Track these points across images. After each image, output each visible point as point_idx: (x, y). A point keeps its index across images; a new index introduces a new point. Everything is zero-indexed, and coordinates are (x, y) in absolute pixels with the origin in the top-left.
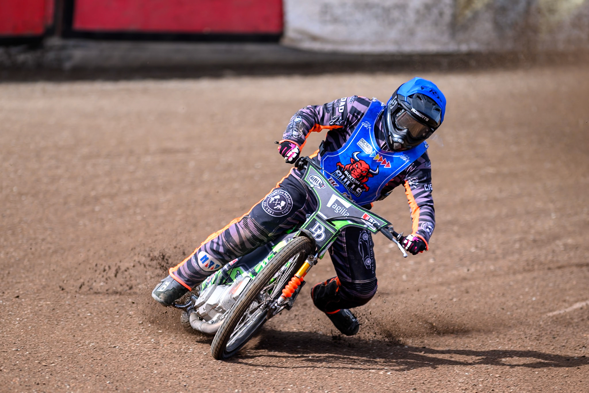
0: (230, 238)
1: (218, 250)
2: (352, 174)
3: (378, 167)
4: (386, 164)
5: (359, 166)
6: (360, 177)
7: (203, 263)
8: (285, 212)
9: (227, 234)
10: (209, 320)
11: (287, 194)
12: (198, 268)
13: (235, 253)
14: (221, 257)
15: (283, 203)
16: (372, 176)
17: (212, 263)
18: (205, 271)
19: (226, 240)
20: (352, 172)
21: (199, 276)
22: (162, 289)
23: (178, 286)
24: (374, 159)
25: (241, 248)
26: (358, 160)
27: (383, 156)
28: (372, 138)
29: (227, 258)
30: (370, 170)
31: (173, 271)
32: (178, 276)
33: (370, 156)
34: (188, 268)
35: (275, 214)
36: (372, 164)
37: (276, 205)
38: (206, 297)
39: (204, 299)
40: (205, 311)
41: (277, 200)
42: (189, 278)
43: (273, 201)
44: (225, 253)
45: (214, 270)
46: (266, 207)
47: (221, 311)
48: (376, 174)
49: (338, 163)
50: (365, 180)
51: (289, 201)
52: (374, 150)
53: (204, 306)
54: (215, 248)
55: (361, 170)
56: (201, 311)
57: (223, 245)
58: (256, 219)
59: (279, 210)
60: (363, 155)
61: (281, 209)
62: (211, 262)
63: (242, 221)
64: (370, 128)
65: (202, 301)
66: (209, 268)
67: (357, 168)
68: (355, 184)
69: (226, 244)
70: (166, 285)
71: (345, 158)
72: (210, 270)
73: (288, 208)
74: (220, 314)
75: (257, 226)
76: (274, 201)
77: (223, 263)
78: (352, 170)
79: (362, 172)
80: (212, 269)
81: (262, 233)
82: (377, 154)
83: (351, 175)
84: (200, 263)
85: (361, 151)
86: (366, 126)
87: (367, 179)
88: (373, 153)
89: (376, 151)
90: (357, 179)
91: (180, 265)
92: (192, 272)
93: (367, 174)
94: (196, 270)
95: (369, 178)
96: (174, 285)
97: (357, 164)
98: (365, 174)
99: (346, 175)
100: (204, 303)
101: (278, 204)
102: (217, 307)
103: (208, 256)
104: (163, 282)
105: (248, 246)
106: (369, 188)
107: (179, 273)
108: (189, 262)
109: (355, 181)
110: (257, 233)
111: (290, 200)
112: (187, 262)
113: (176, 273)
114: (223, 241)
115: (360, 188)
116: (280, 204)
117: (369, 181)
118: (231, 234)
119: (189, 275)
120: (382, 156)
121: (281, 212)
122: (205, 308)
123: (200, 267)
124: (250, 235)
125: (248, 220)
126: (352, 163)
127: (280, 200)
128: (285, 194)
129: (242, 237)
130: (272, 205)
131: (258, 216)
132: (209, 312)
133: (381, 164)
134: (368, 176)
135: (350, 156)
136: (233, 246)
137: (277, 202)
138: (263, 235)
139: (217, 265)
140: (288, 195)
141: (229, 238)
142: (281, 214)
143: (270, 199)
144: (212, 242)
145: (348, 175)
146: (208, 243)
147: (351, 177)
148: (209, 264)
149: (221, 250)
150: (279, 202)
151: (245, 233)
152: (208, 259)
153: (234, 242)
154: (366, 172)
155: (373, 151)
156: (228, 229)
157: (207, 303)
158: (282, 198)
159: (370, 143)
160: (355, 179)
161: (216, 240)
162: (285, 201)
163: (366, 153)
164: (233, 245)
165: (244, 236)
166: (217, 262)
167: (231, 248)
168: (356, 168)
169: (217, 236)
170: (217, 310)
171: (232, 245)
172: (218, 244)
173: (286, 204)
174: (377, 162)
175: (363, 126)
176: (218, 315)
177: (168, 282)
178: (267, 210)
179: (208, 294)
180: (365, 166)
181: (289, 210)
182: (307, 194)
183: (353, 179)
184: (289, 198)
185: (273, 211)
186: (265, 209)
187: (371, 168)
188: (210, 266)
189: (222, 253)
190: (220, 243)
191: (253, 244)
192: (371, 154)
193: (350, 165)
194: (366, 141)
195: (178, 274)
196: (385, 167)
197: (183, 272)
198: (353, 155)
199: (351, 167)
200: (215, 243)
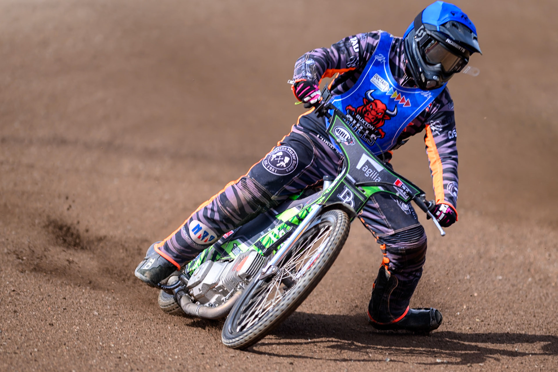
0: (227, 202)
1: (212, 217)
2: (366, 118)
3: (396, 106)
4: (405, 102)
5: (374, 107)
6: (375, 121)
7: (195, 233)
8: (290, 169)
9: (224, 198)
10: (206, 303)
11: (290, 150)
12: (189, 241)
13: (233, 219)
14: (217, 226)
15: (287, 159)
16: (389, 118)
17: (206, 234)
18: (198, 244)
19: (223, 205)
20: (366, 115)
21: (190, 251)
22: (147, 267)
23: (165, 264)
24: (391, 97)
25: (239, 213)
26: (373, 99)
27: (402, 93)
28: (387, 73)
29: (223, 228)
30: (387, 111)
31: (158, 247)
32: (165, 251)
33: (387, 94)
34: (177, 241)
35: (278, 172)
36: (389, 104)
37: (279, 162)
38: (202, 276)
39: (200, 278)
40: (201, 292)
41: (280, 157)
42: (178, 253)
43: (274, 158)
44: (221, 221)
45: (208, 242)
46: (268, 165)
47: (221, 292)
48: (393, 116)
49: (348, 106)
50: (380, 124)
51: (294, 157)
52: (390, 86)
53: (200, 286)
54: (209, 215)
55: (376, 111)
56: (196, 291)
57: (219, 211)
58: (256, 179)
59: (283, 167)
60: (378, 93)
61: (285, 166)
62: (205, 232)
63: (240, 182)
64: (384, 61)
65: (197, 280)
66: (202, 239)
67: (372, 109)
68: (369, 129)
69: (222, 209)
70: (151, 262)
71: (356, 99)
72: (202, 242)
73: (293, 165)
74: (220, 295)
75: (258, 186)
76: (276, 158)
77: (219, 234)
78: (365, 112)
79: (378, 114)
80: (206, 241)
81: (264, 194)
82: (394, 91)
83: (364, 119)
84: (192, 234)
85: (376, 89)
86: (380, 60)
87: (383, 123)
88: (390, 90)
89: (394, 88)
90: (371, 123)
91: (168, 239)
92: (182, 246)
93: (384, 116)
94: (186, 243)
95: (386, 121)
96: (161, 262)
97: (371, 105)
98: (381, 117)
99: (357, 121)
100: (199, 282)
101: (281, 161)
102: (216, 287)
103: (201, 225)
104: (147, 259)
105: (249, 210)
106: (385, 133)
107: (167, 248)
108: (178, 235)
109: (369, 126)
110: (258, 195)
111: (295, 155)
112: (176, 234)
113: (163, 249)
114: (218, 206)
115: (375, 134)
116: (283, 161)
117: (385, 125)
118: (228, 197)
119: (178, 249)
120: (400, 93)
121: (286, 170)
122: (201, 289)
123: (191, 239)
124: (250, 196)
125: (247, 181)
126: (365, 103)
127: (283, 156)
128: (288, 149)
129: (240, 199)
130: (274, 163)
131: (258, 176)
132: (206, 293)
133: (399, 103)
134: (385, 118)
135: (362, 97)
136: (230, 211)
137: (279, 159)
138: (265, 197)
139: (212, 236)
140: (292, 150)
141: (225, 202)
142: (285, 172)
143: (272, 156)
144: (206, 208)
145: (361, 119)
146: (200, 210)
147: (364, 122)
148: (202, 235)
149: (217, 217)
150: (282, 159)
151: (244, 195)
152: (201, 228)
153: (231, 206)
154: (382, 113)
155: (390, 88)
156: (224, 192)
157: (203, 282)
158: (286, 154)
159: (386, 79)
160: (369, 123)
161: (210, 206)
162: (289, 156)
163: (382, 91)
164: (231, 209)
165: (243, 198)
166: (212, 233)
167: (228, 213)
168: (370, 110)
169: (211, 202)
170: (215, 291)
171: (229, 209)
172: (212, 210)
173: (290, 161)
174: (395, 100)
175: (377, 60)
176: (216, 296)
177: (153, 259)
178: (268, 169)
179: (205, 272)
180: (381, 106)
181: (294, 167)
182: (314, 148)
183: (367, 123)
184: (294, 153)
185: (275, 169)
186: (266, 167)
187: (388, 108)
188: (203, 238)
189: (217, 220)
190: (215, 209)
191: (254, 209)
192: (388, 92)
193: (362, 107)
194: (380, 77)
195: (164, 249)
196: (404, 106)
197: (171, 247)
198: (366, 95)
199: (364, 109)
200: (209, 209)
